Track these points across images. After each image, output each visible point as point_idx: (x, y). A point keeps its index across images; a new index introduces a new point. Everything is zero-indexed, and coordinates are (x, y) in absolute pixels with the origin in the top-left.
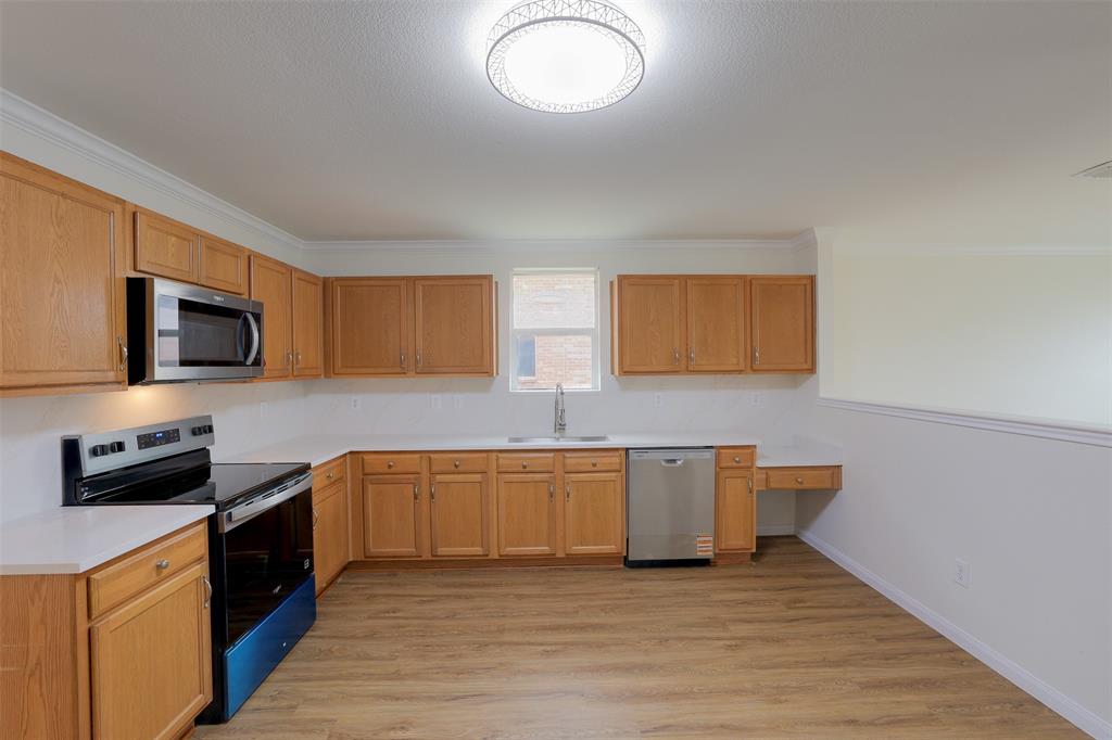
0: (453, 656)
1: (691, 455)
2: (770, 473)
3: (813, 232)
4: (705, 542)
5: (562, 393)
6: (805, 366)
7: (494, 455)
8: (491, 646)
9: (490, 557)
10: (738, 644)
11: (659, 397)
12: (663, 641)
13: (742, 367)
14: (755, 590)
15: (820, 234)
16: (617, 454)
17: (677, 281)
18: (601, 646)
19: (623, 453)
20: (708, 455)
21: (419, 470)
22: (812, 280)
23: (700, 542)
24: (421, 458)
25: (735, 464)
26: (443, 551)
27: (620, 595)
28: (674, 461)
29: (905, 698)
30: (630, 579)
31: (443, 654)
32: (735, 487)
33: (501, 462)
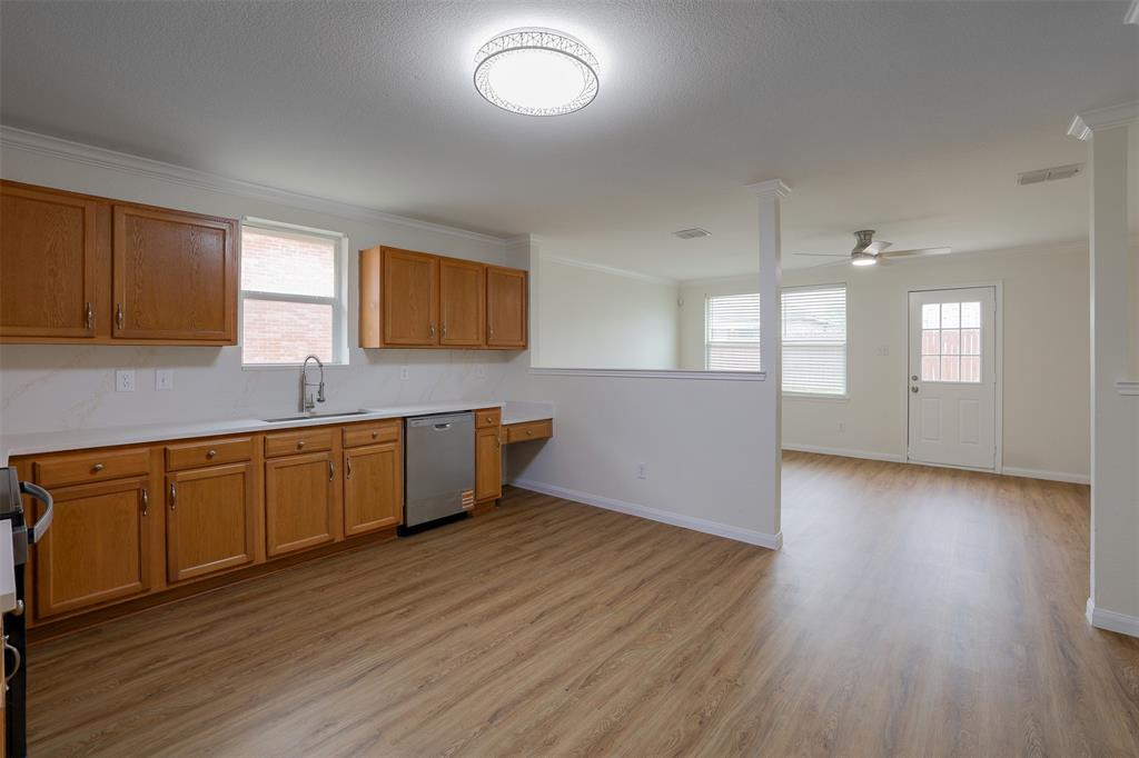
0: (306, 657)
1: (457, 419)
2: (511, 429)
3: (529, 237)
4: (468, 496)
5: (321, 366)
6: (521, 343)
7: (261, 438)
8: (340, 633)
9: (255, 563)
10: (537, 556)
11: (405, 371)
12: (487, 572)
13: (480, 342)
14: (515, 523)
15: (534, 240)
16: (394, 424)
17: (432, 261)
18: (444, 593)
19: (400, 422)
20: (470, 417)
21: (148, 470)
22: (526, 273)
23: (464, 497)
24: (151, 452)
25: (487, 424)
26: (186, 572)
27: (417, 558)
28: (443, 426)
29: (642, 547)
30: (415, 544)
31: (292, 661)
32: (487, 443)
33: (271, 444)
